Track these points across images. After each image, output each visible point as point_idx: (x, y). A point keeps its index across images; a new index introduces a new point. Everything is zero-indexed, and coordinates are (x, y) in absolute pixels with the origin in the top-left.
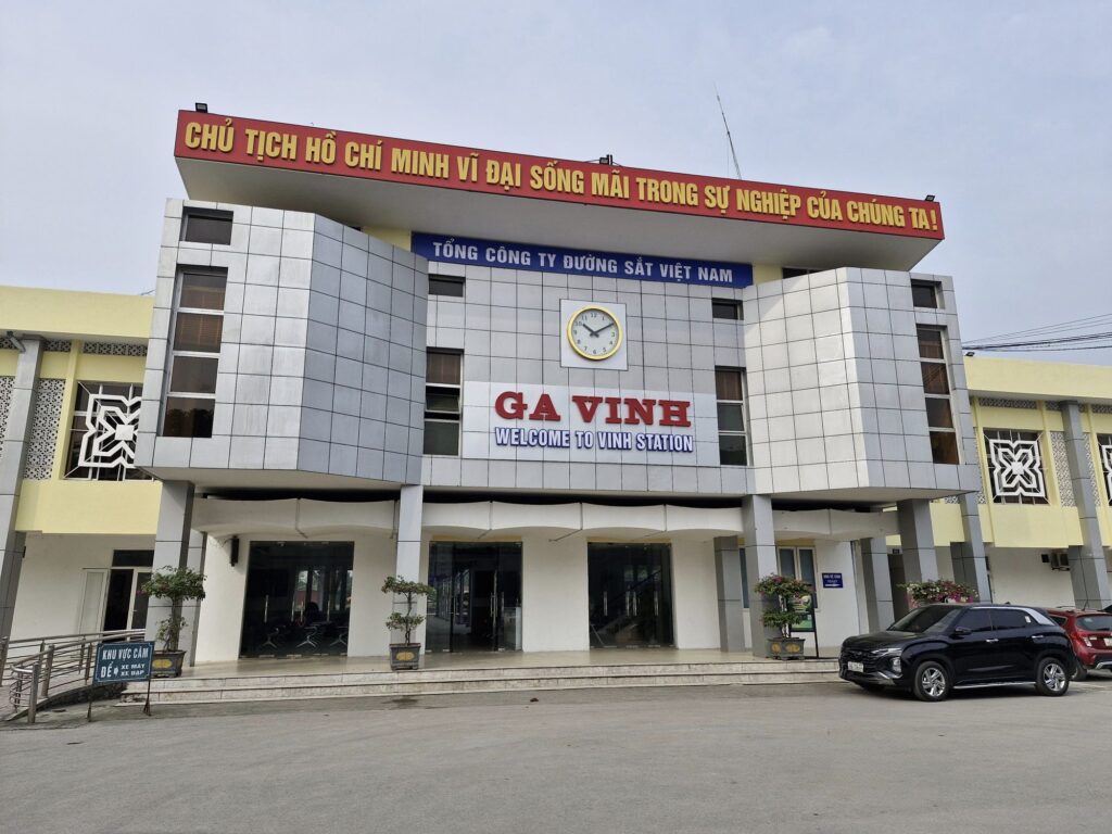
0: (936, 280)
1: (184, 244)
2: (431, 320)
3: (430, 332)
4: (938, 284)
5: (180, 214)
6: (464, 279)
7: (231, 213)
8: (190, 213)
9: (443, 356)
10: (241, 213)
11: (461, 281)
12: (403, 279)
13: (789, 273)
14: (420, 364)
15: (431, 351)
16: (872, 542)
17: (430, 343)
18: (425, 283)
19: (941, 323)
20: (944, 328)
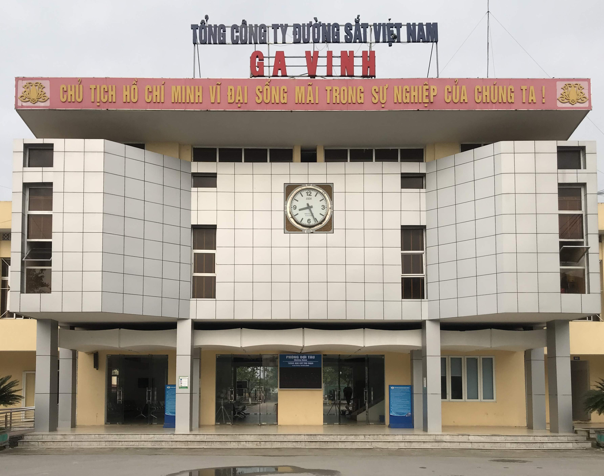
0: (580, 145)
1: (27, 169)
2: (193, 206)
3: (193, 214)
4: (583, 148)
5: (22, 149)
6: (216, 174)
7: (52, 145)
8: (29, 148)
9: (205, 230)
10: (58, 144)
11: (214, 176)
12: (172, 178)
13: (465, 148)
14: (188, 237)
15: (195, 228)
16: (532, 352)
17: (194, 222)
18: (189, 180)
19: (580, 181)
20: (584, 185)
